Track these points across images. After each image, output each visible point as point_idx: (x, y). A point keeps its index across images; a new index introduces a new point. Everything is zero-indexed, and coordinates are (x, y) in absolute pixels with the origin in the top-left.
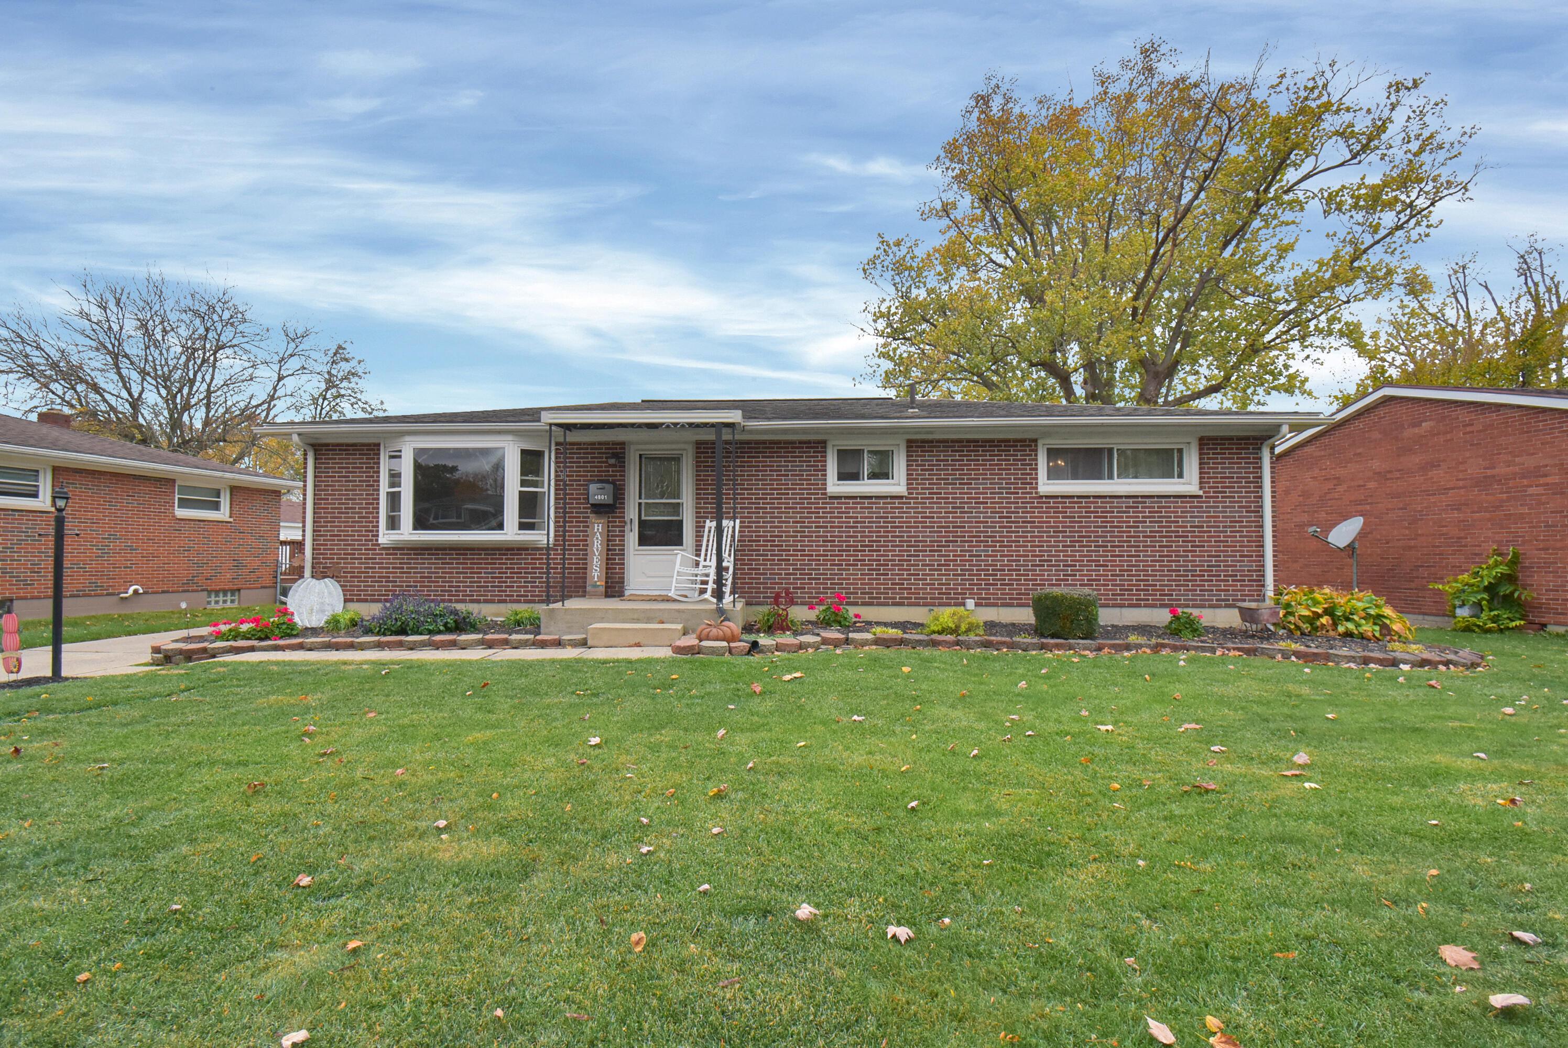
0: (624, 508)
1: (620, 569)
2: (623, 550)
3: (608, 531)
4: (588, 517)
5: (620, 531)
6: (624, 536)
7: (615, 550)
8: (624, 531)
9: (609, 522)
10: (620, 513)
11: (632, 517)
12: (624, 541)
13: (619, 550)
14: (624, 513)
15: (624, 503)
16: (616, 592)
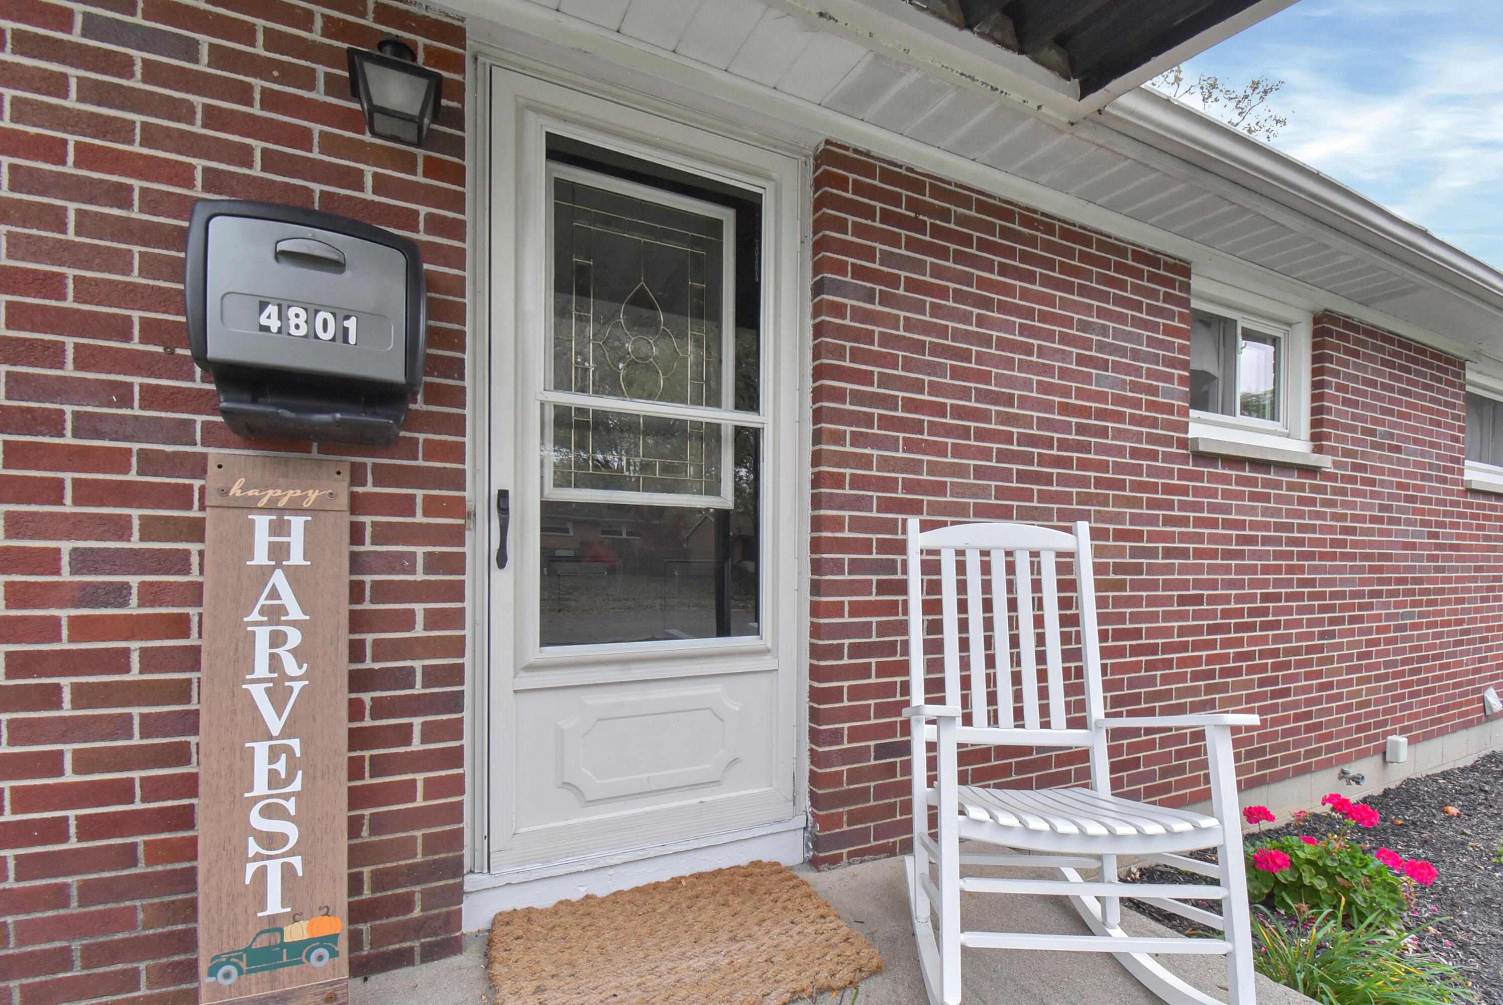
0: (458, 425)
1: (434, 788)
2: (456, 674)
3: (357, 563)
4: (198, 466)
5: (434, 563)
6: (456, 592)
7: (405, 678)
8: (456, 563)
9: (357, 504)
10: (434, 451)
11: (502, 479)
12: (456, 619)
13: (432, 676)
14: (457, 452)
15: (457, 397)
16: (417, 928)
